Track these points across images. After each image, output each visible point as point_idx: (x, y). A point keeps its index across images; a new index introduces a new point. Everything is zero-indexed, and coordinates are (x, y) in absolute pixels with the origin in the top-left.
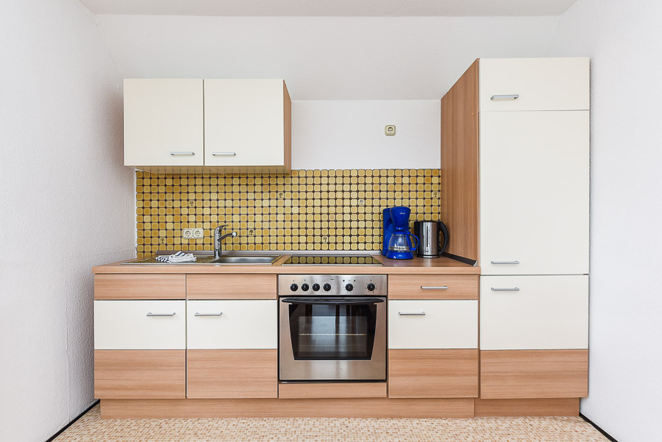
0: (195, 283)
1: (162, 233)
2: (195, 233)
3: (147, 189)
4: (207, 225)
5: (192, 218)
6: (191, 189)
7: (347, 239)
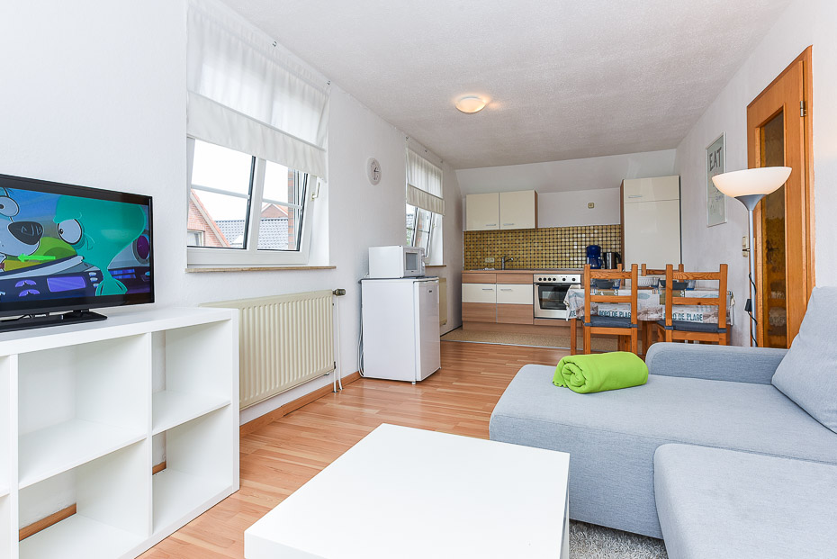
0: (500, 277)
1: (475, 260)
2: (491, 260)
3: (468, 240)
4: (496, 256)
5: (489, 253)
6: (489, 239)
7: (568, 263)
